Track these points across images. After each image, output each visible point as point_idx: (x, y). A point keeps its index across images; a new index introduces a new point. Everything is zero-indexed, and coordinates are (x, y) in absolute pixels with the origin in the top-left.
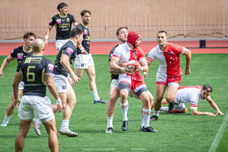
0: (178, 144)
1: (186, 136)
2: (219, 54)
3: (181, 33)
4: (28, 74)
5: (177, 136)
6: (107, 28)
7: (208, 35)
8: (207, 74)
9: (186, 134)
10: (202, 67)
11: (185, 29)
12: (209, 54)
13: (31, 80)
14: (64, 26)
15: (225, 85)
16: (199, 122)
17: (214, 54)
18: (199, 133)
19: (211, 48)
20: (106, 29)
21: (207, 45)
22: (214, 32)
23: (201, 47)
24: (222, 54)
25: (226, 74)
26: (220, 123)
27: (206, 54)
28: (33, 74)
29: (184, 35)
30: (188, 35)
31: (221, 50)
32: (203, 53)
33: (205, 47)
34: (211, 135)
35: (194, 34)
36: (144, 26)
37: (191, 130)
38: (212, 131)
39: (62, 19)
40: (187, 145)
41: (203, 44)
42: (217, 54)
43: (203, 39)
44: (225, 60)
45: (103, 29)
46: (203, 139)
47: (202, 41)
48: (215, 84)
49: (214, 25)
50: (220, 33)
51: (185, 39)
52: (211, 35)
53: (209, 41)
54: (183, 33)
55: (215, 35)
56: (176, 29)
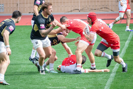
3: (76, 8)
7: (98, 9)
11: (79, 5)
16: (91, 78)
18: (91, 86)
20: (17, 6)
22: (102, 7)
26: (108, 79)
29: (78, 10)
30: (82, 10)
34: (101, 88)
35: (86, 9)
37: (85, 84)
38: (101, 85)
45: (15, 5)
49: (102, 2)
50: (107, 8)
51: (79, 12)
52: (100, 9)
53: (98, 14)
54: (78, 9)
55: (103, 9)
56: (73, 5)
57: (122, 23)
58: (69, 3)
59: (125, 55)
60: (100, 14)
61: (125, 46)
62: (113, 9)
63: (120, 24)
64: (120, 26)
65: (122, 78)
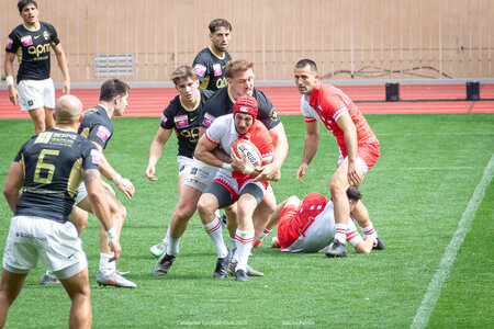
0: (337, 318)
1: (355, 300)
2: (429, 115)
3: (343, 69)
4: (39, 166)
5: (334, 301)
6: (176, 58)
7: (405, 72)
8: (403, 161)
9: (356, 296)
10: (392, 145)
11: (352, 59)
12: (407, 116)
13: (42, 181)
14: (40, 49)
15: (443, 185)
16: (385, 269)
17: (418, 116)
18: (384, 292)
19: (413, 101)
20: (173, 59)
21: (403, 95)
22: (418, 65)
23: (388, 99)
24: (436, 115)
25: (446, 159)
26: (432, 272)
27: (398, 115)
28: (52, 168)
29: (349, 72)
30: (360, 73)
31: (435, 105)
32: (392, 112)
33: (398, 100)
34: (413, 298)
35: (372, 70)
36: (260, 51)
37: (366, 287)
38: (413, 289)
39: (33, 34)
40: (357, 321)
41: (392, 92)
42: (424, 115)
43: (393, 81)
44: (442, 128)
45: (166, 58)
46: (394, 308)
47: (391, 85)
48: (421, 183)
49: (418, 50)
50: (430, 68)
51: (352, 80)
52: (412, 71)
53: (406, 86)
54: (347, 69)
55: (421, 71)
56: (333, 59)
57: (474, 110)
58: (333, 53)
59: (482, 204)
60: (411, 86)
61: (483, 178)
62: (450, 70)
63: (468, 114)
64: (468, 121)
65: (475, 271)
